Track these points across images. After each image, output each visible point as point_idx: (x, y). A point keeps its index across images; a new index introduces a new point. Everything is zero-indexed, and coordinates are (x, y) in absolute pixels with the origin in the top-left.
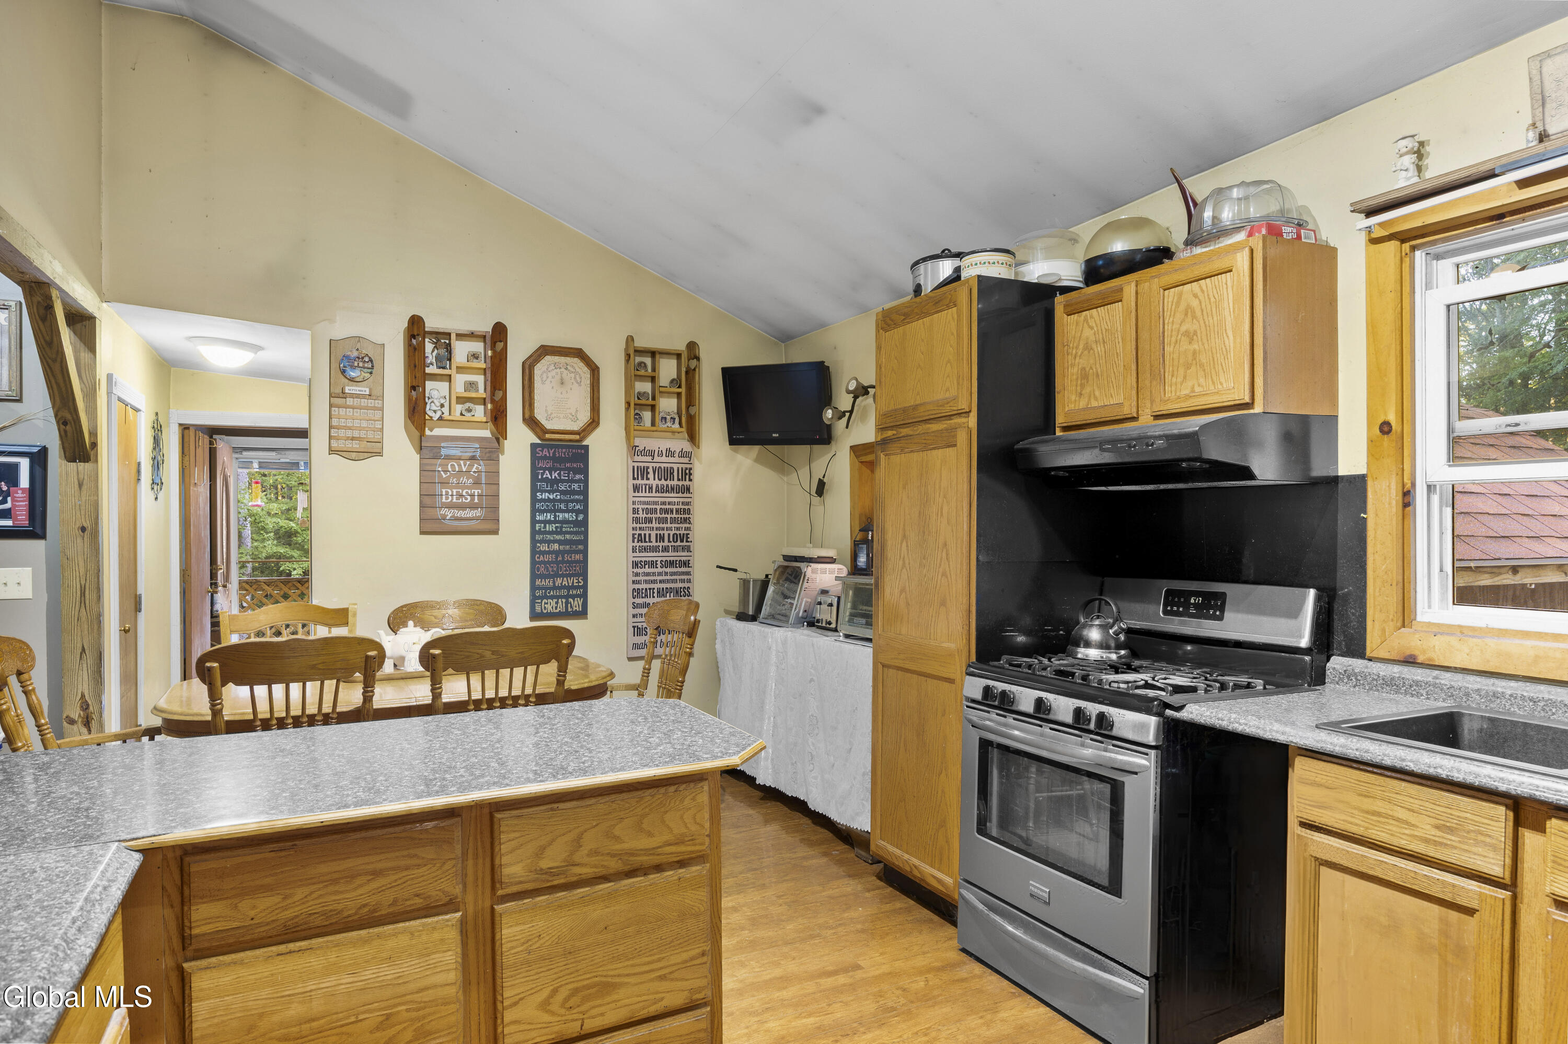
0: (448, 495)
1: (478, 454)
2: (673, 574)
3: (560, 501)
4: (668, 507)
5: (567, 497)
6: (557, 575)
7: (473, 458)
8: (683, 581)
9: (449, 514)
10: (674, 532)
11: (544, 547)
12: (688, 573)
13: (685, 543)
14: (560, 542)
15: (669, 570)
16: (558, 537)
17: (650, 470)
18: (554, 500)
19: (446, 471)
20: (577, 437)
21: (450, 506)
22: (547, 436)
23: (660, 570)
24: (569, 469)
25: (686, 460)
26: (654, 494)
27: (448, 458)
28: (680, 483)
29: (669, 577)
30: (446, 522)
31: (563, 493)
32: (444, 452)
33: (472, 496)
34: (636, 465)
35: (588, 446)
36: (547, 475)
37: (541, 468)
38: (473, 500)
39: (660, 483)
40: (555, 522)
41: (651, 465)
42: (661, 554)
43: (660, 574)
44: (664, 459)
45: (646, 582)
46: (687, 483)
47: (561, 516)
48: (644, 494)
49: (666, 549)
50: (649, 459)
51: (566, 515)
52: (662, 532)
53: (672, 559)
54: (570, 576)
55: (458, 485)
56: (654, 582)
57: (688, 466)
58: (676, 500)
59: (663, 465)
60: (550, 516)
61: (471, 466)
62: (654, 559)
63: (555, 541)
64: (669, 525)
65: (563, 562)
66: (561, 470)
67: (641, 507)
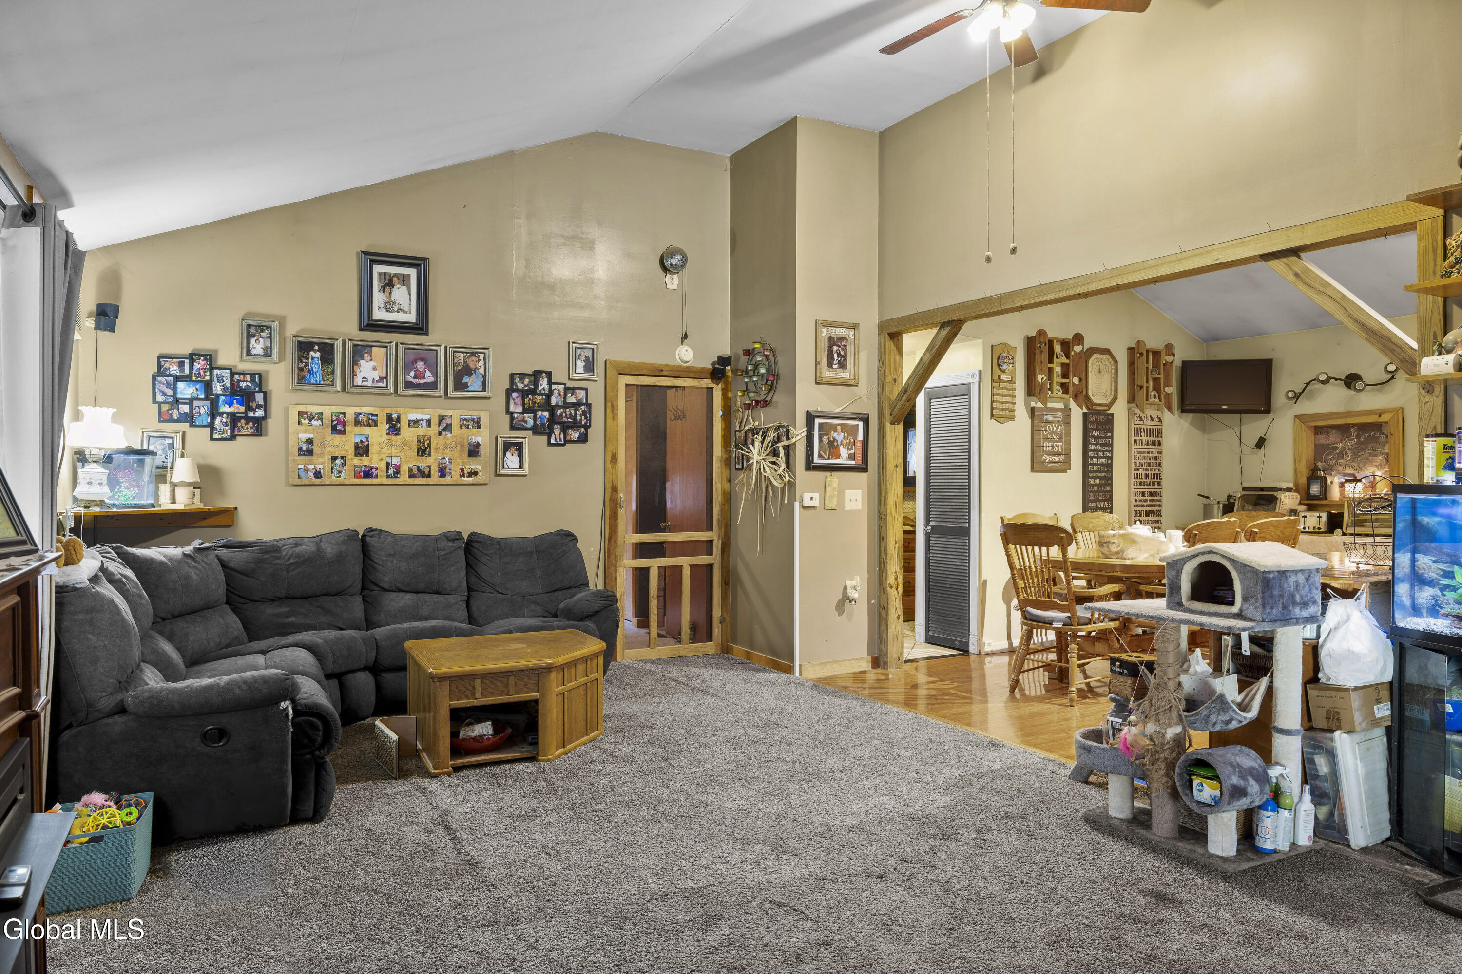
0: (1047, 447)
1: (1061, 419)
2: (1153, 501)
3: (1100, 451)
4: (1150, 455)
5: (1103, 448)
6: (1098, 500)
7: (1059, 422)
8: (1157, 506)
9: (1047, 458)
10: (1152, 473)
11: (1092, 482)
12: (1160, 501)
13: (1158, 480)
14: (1101, 478)
15: (1151, 498)
16: (1099, 475)
17: (1142, 430)
18: (1097, 450)
19: (1046, 431)
20: (1107, 408)
21: (1049, 453)
22: (1094, 407)
23: (1146, 498)
24: (1104, 429)
25: (1159, 423)
26: (1144, 447)
27: (1048, 422)
28: (1157, 439)
29: (1151, 503)
30: (1046, 464)
31: (1102, 445)
32: (1045, 418)
33: (1058, 447)
34: (1136, 426)
35: (1113, 414)
36: (1094, 433)
37: (1091, 429)
38: (1058, 449)
39: (1146, 439)
40: (1098, 464)
41: (1143, 427)
42: (1147, 487)
43: (1147, 501)
44: (1149, 423)
45: (1140, 506)
46: (1160, 439)
47: (1101, 461)
48: (1141, 447)
49: (1149, 484)
50: (1141, 422)
51: (1103, 460)
52: (1147, 472)
53: (1152, 490)
54: (1104, 501)
55: (1051, 441)
56: (1143, 506)
57: (1160, 427)
58: (1154, 450)
59: (1148, 427)
60: (1095, 461)
61: (1058, 427)
62: (1144, 490)
63: (1098, 478)
64: (1151, 468)
65: (1101, 491)
66: (1101, 430)
67: (1138, 455)
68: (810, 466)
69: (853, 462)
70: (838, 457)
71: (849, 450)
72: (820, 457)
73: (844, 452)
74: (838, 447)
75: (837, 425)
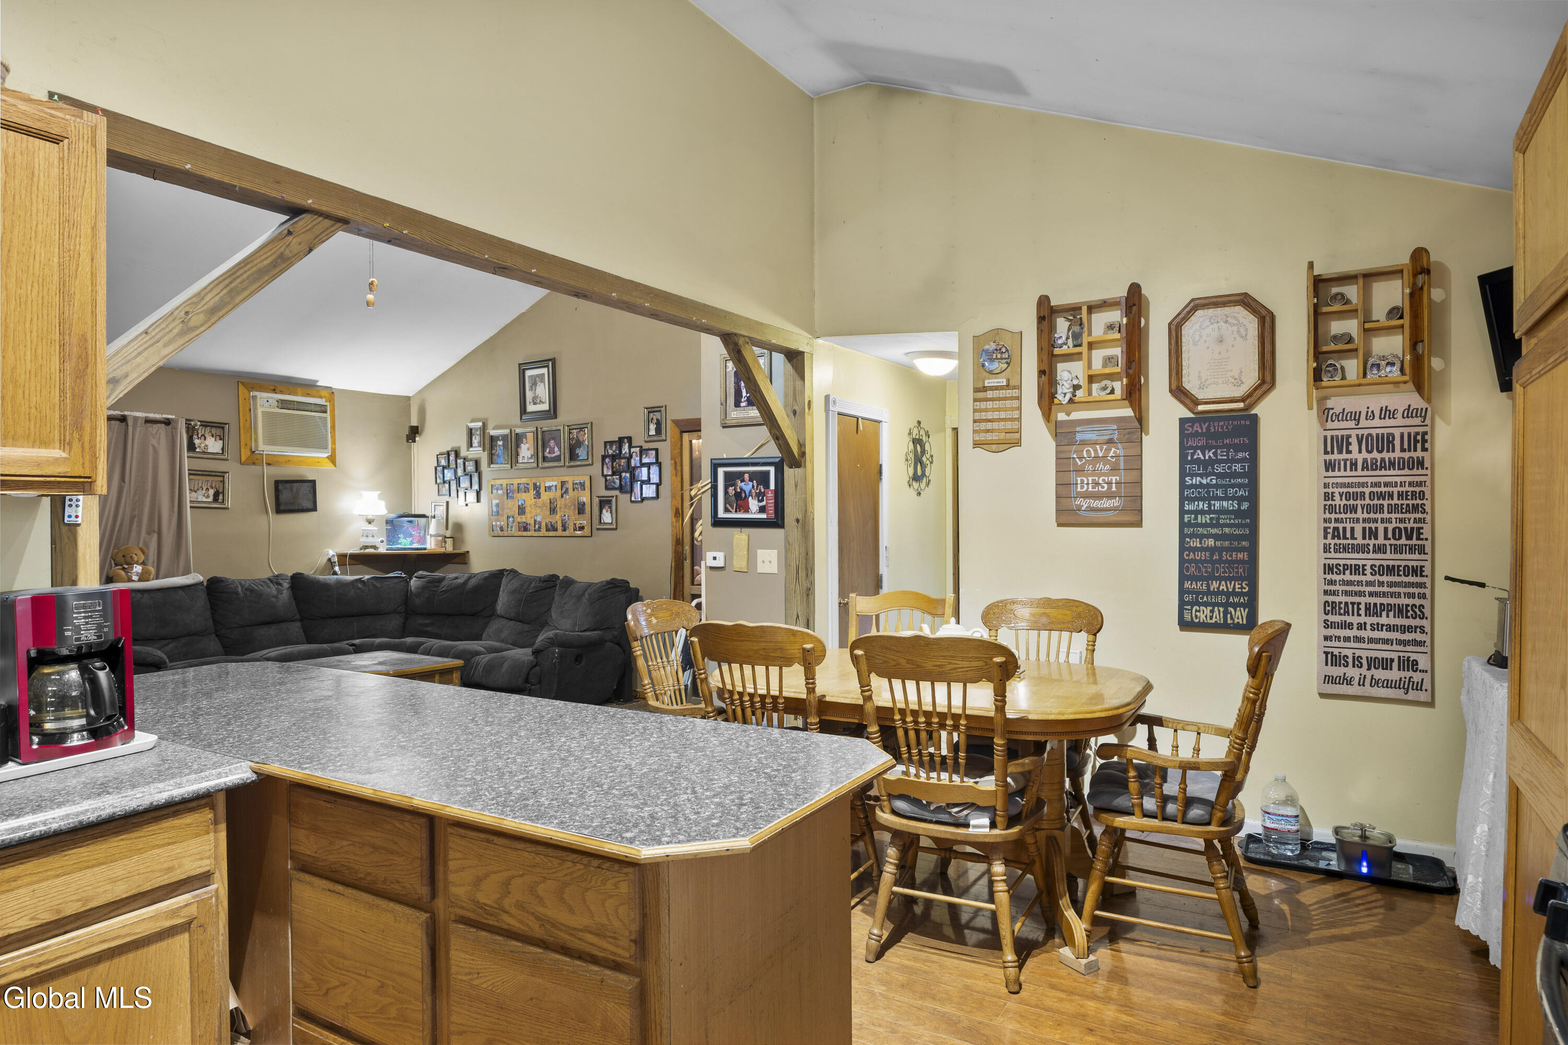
0: (1084, 484)
1: (1116, 436)
2: (1391, 584)
3: (1217, 486)
4: (1383, 489)
5: (1226, 481)
6: (1212, 578)
7: (1110, 442)
8: (1411, 596)
9: (1085, 504)
10: (1394, 525)
11: (1196, 543)
12: (1422, 585)
13: (1414, 541)
14: (1216, 537)
15: (1385, 578)
16: (1214, 531)
17: (1353, 440)
18: (1208, 486)
19: (1081, 458)
20: (1241, 405)
21: (1087, 495)
22: (1201, 408)
23: (1369, 578)
24: (1228, 447)
25: (1417, 421)
26: (1359, 472)
27: (1084, 443)
28: (1406, 455)
29: (1385, 589)
30: (1081, 513)
31: (1219, 476)
32: (1079, 437)
33: (1109, 483)
34: (1329, 434)
35: (1256, 415)
36: (1199, 455)
37: (1191, 448)
38: (1110, 488)
39: (1369, 457)
40: (1210, 512)
41: (1353, 433)
42: (1371, 555)
43: (1369, 584)
44: (1377, 422)
45: (1346, 593)
46: (1420, 453)
47: (1217, 505)
48: (1342, 473)
49: (1380, 549)
50: (1352, 424)
51: (1225, 504)
52: (1373, 526)
53: (1391, 563)
54: (1230, 579)
55: (1094, 472)
56: (1360, 594)
57: (1421, 429)
58: (1398, 479)
59: (1374, 432)
60: (1202, 505)
61: (1108, 450)
62: (1361, 563)
63: (1209, 536)
64: (1386, 515)
65: (1220, 561)
66: (1217, 447)
67: (1337, 490)
68: (718, 523)
69: (764, 516)
70: (747, 510)
71: (760, 501)
72: (726, 510)
73: (753, 504)
74: (746, 498)
75: (742, 474)
